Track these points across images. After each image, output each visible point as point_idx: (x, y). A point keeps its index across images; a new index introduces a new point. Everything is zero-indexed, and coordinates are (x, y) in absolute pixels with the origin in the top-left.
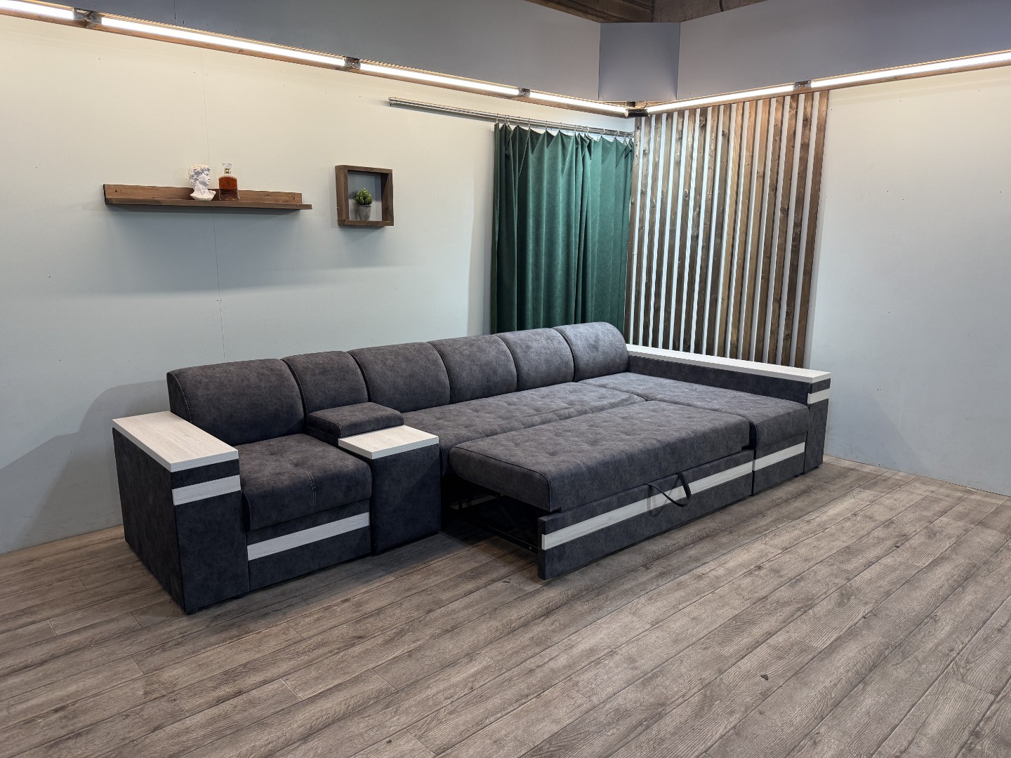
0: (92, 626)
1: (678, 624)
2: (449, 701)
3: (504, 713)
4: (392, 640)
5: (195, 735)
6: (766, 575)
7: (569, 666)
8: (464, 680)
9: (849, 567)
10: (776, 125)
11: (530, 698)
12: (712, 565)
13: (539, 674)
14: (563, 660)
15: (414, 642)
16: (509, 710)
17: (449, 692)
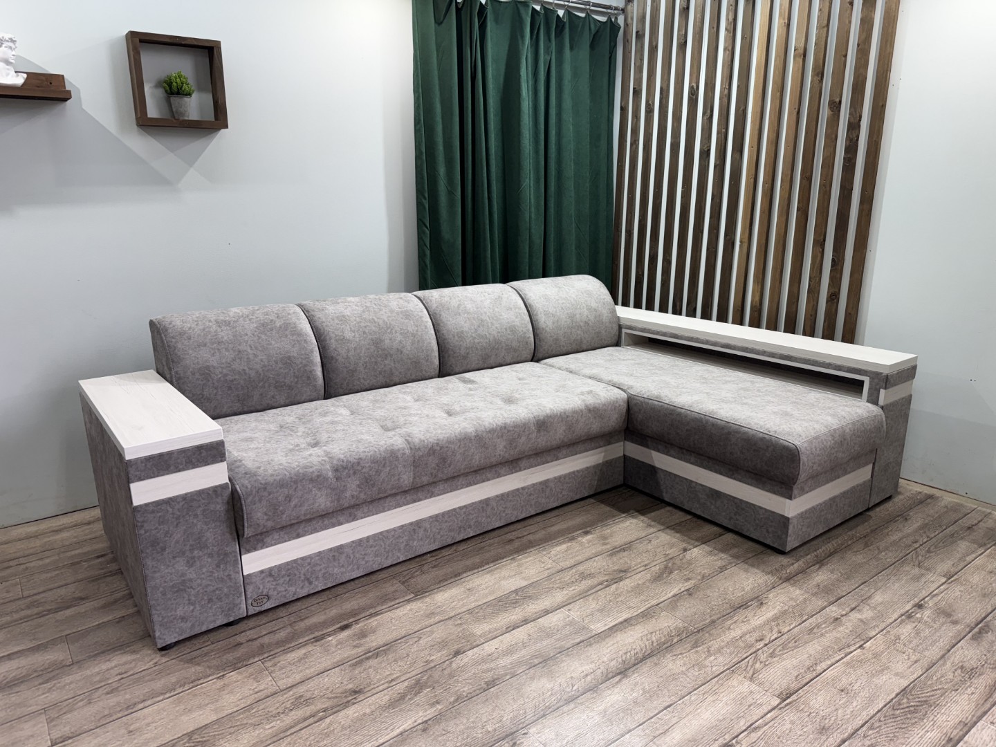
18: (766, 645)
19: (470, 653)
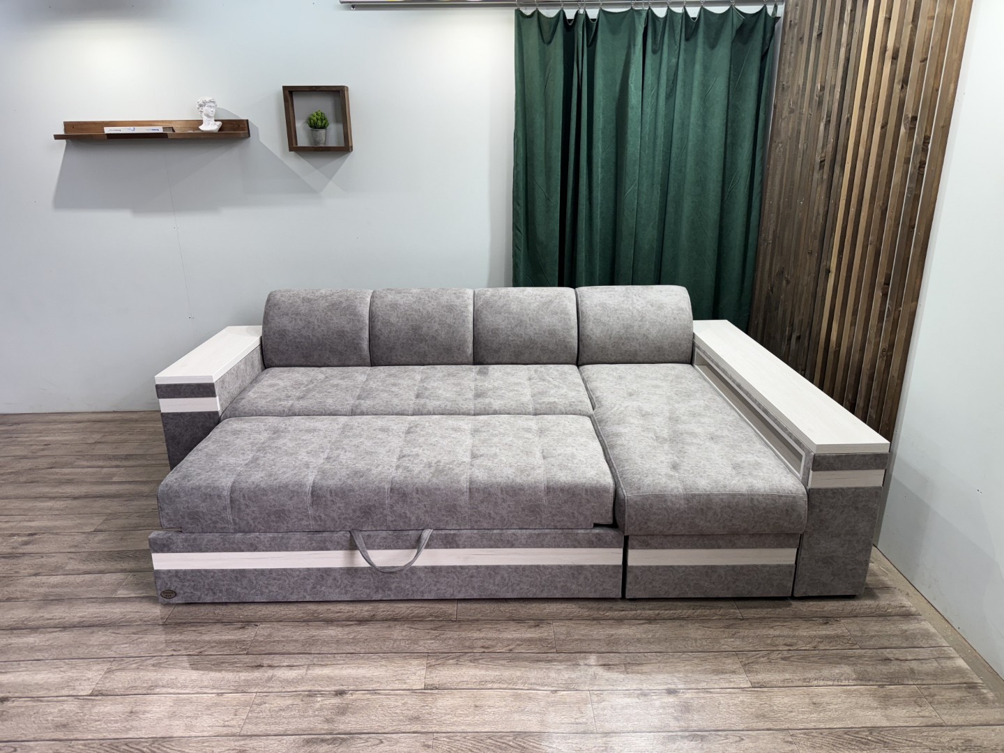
2: (482, 650)
3: (510, 686)
11: (546, 688)
16: (517, 687)
17: (490, 643)
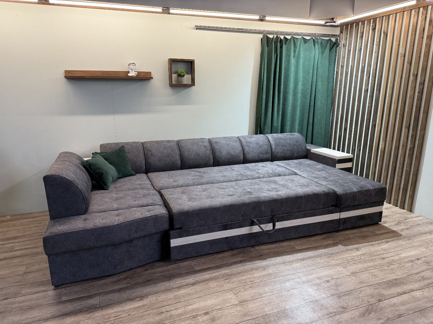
0: (27, 249)
1: (254, 305)
4: (119, 280)
5: (14, 306)
6: (328, 287)
7: (180, 315)
8: (130, 309)
9: (387, 292)
10: (413, 25)
12: (300, 275)
13: (163, 316)
14: (180, 311)
15: (127, 284)
18: (252, 283)
19: (149, 271)
